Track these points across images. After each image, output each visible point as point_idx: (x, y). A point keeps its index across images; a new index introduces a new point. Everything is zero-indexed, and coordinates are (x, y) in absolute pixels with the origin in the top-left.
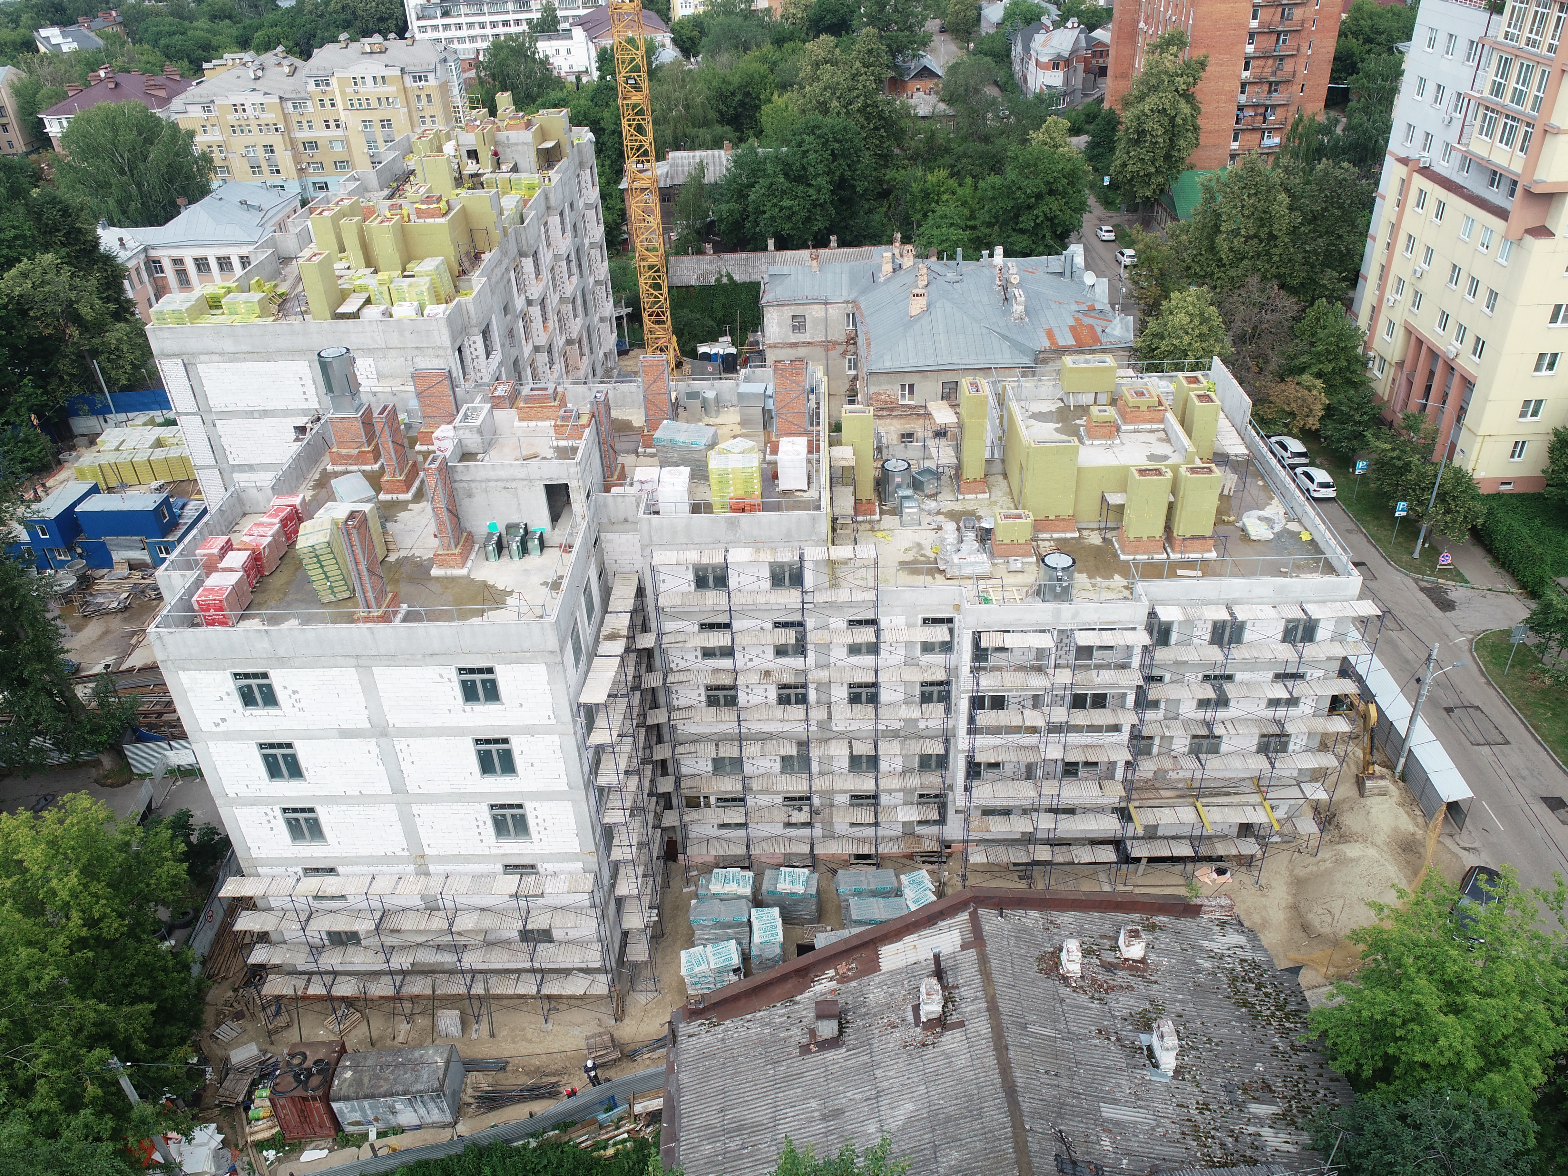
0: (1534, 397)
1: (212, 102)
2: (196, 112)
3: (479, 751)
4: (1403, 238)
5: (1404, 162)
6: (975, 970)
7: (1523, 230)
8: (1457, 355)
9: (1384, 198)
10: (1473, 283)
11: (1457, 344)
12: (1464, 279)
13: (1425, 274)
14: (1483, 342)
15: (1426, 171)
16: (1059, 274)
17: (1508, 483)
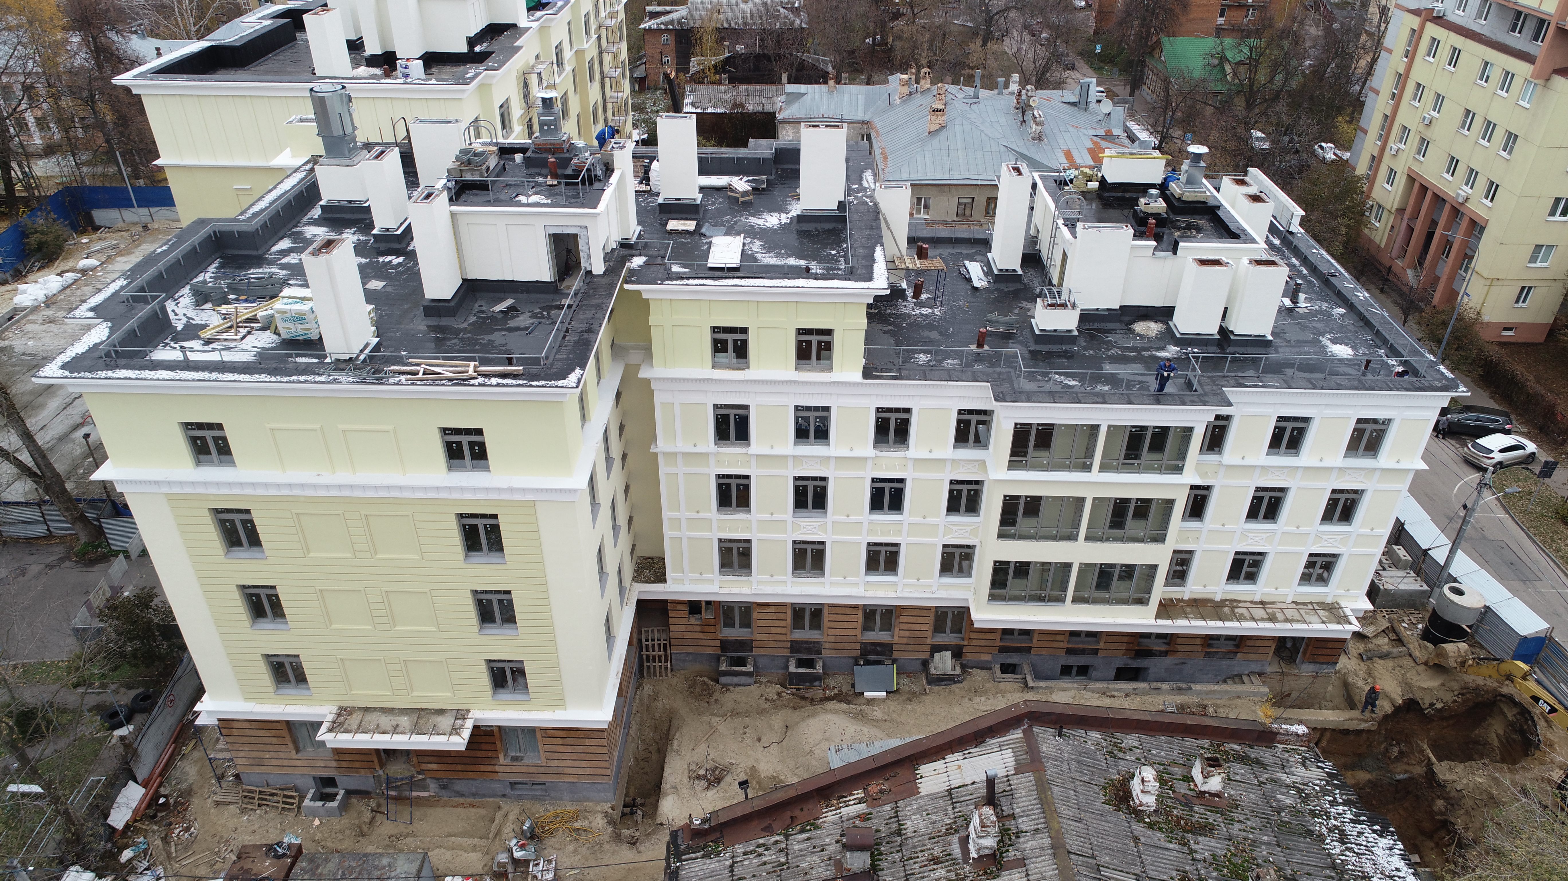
0: (1546, 241)
3: (464, 526)
4: (1410, 87)
5: (1416, 12)
6: (1033, 799)
7: (1551, 70)
8: (1467, 199)
9: (1390, 51)
10: (1489, 127)
11: (1467, 189)
12: (1478, 123)
13: (1434, 121)
14: (1497, 186)
15: (1439, 20)
16: (1074, 104)
17: (1510, 329)
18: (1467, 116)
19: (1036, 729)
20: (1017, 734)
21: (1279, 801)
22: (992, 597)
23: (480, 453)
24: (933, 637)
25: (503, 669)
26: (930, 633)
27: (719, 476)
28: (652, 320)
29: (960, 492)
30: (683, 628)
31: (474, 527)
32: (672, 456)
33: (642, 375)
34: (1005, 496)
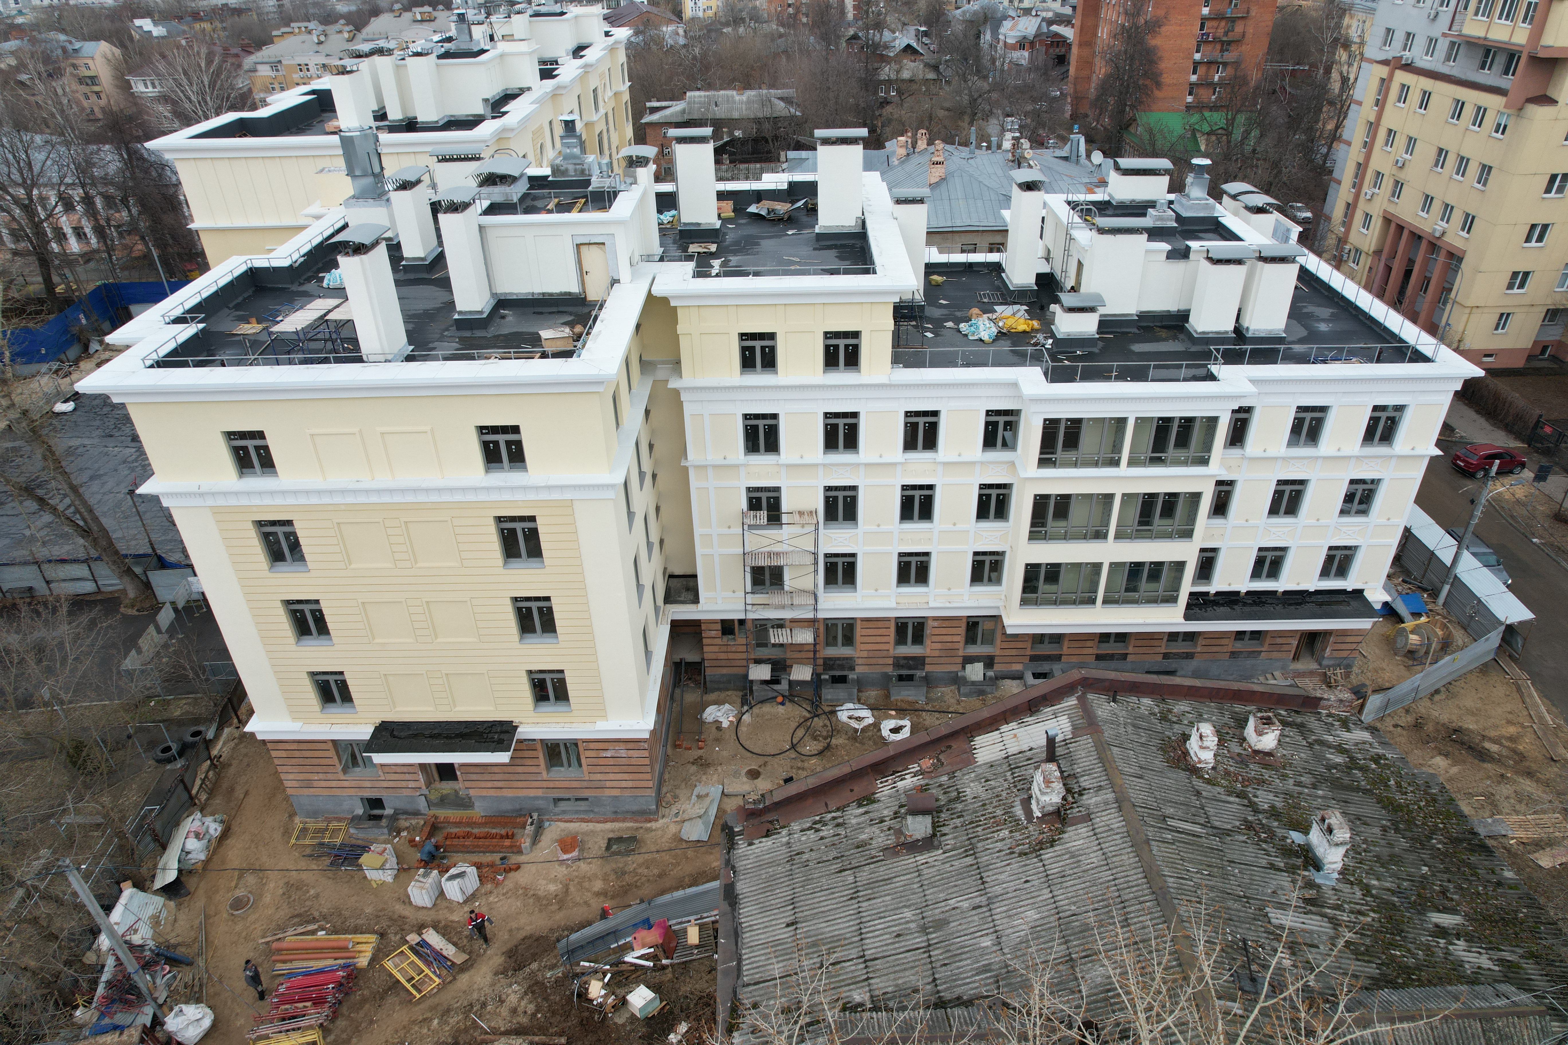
0: (1522, 268)
1: (280, 62)
2: (264, 71)
3: (502, 530)
4: (1382, 134)
5: (1385, 62)
6: (1093, 758)
7: (1524, 99)
8: (1444, 233)
9: (1360, 103)
10: (1463, 163)
11: (1444, 224)
12: (1451, 160)
13: (1407, 163)
14: (1473, 217)
15: (1408, 67)
16: (1066, 159)
17: (1490, 356)
18: (1440, 155)
19: (1090, 696)
20: (1072, 701)
21: (1329, 760)
22: (1024, 602)
23: (517, 456)
24: (964, 648)
25: (544, 680)
26: (962, 645)
27: (749, 490)
28: (681, 328)
29: (989, 496)
30: (716, 649)
31: (513, 531)
32: (702, 468)
33: (671, 385)
34: (1036, 496)
